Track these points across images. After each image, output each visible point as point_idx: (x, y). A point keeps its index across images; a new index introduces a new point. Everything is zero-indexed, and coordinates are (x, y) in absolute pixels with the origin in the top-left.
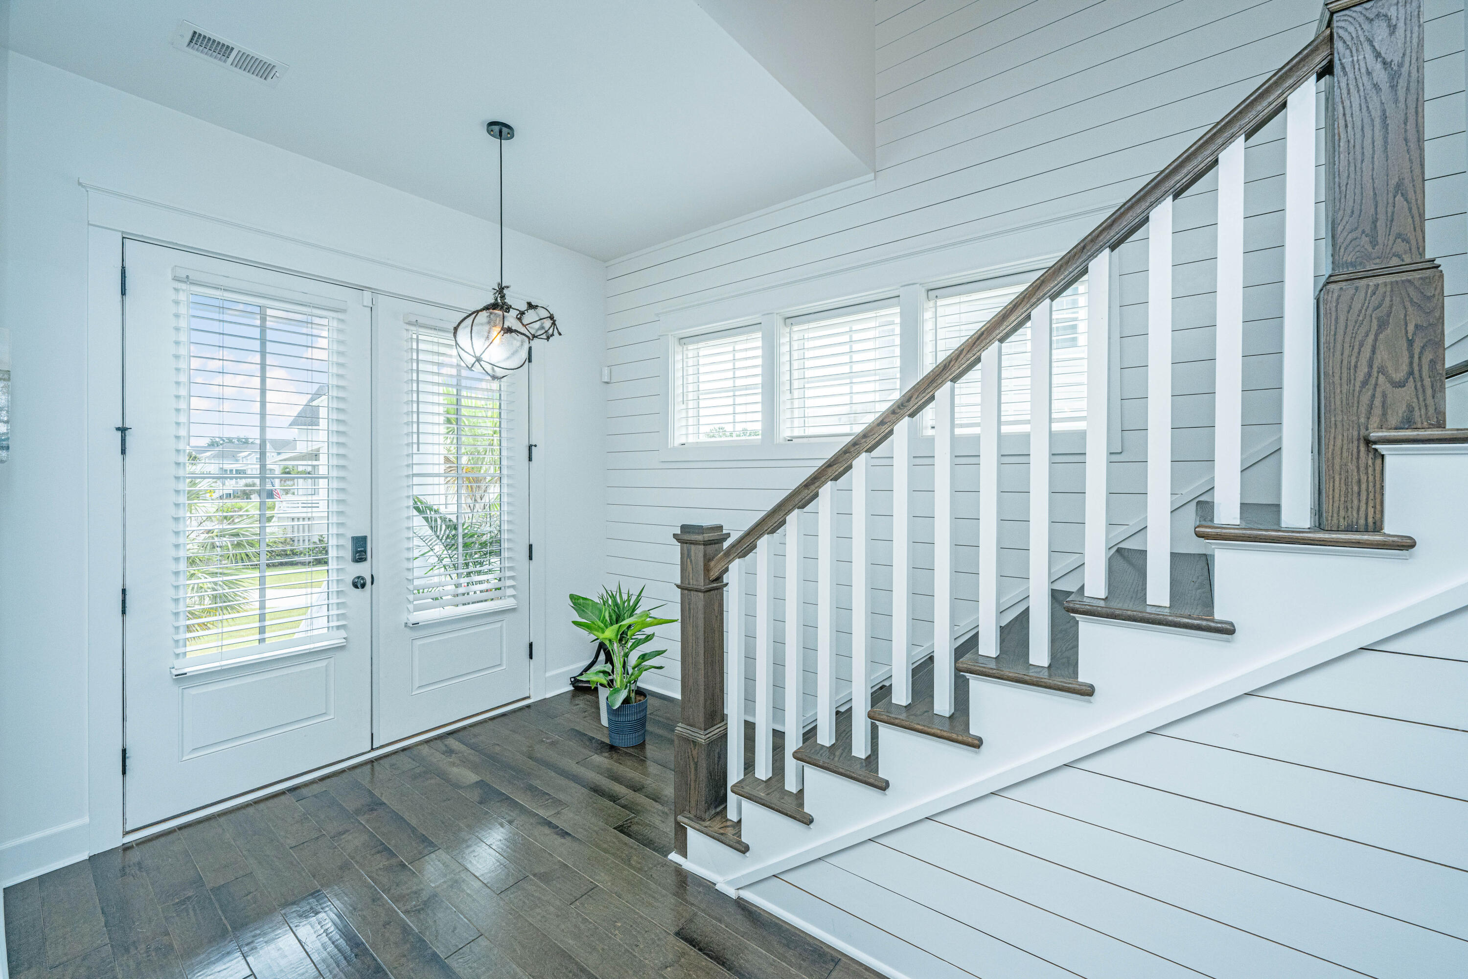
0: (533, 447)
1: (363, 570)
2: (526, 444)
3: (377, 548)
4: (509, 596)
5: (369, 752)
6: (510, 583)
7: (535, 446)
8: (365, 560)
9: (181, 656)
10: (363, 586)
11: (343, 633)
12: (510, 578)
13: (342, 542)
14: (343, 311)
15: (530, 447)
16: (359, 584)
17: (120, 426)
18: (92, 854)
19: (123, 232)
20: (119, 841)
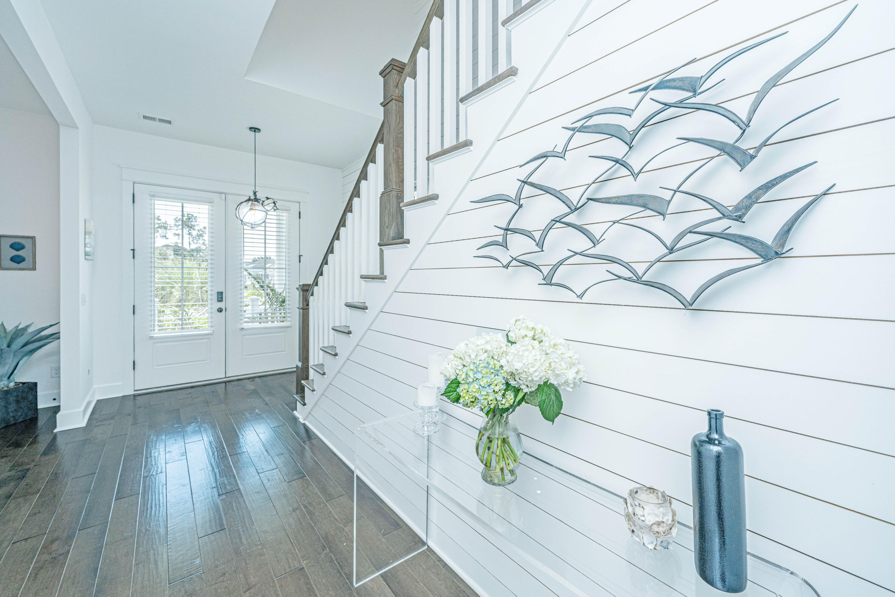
0: (301, 256)
1: (221, 305)
2: (299, 255)
3: (228, 297)
4: (289, 321)
5: (224, 378)
6: (288, 315)
7: (302, 256)
8: (222, 301)
9: (153, 331)
10: (221, 311)
11: (212, 329)
12: (289, 313)
13: (212, 293)
14: (213, 202)
15: (300, 256)
16: (220, 310)
17: (133, 249)
18: (124, 395)
19: (133, 181)
20: (132, 393)
